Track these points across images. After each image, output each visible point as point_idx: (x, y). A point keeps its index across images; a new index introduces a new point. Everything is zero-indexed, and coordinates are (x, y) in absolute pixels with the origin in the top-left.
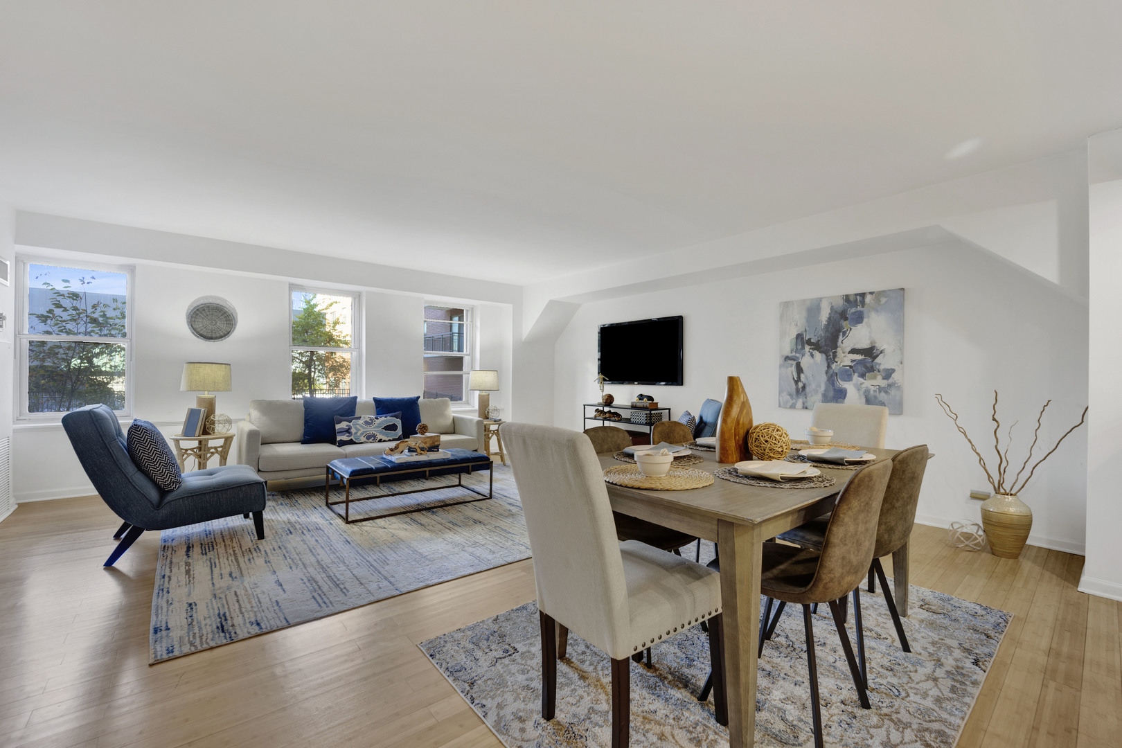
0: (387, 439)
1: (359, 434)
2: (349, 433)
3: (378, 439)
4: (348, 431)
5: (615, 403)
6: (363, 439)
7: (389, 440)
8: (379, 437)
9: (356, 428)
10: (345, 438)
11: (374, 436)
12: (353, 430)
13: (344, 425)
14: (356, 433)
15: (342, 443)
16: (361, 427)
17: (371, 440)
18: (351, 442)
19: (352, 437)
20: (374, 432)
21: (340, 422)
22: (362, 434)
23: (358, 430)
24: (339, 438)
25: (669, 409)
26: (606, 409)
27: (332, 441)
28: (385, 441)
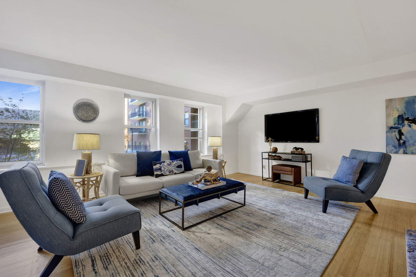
0: (178, 172)
1: (165, 171)
2: (161, 170)
3: (174, 173)
4: (160, 169)
5: (278, 151)
6: (168, 173)
7: (179, 173)
8: (175, 171)
9: (164, 167)
10: (159, 173)
11: (172, 171)
12: (163, 169)
13: (158, 166)
14: (164, 170)
15: (157, 176)
16: (166, 166)
17: (171, 174)
18: (162, 175)
19: (162, 172)
20: (172, 169)
21: (155, 165)
22: (167, 170)
23: (165, 168)
24: (155, 173)
25: (311, 154)
26: (273, 154)
27: (152, 174)
28: (177, 174)
